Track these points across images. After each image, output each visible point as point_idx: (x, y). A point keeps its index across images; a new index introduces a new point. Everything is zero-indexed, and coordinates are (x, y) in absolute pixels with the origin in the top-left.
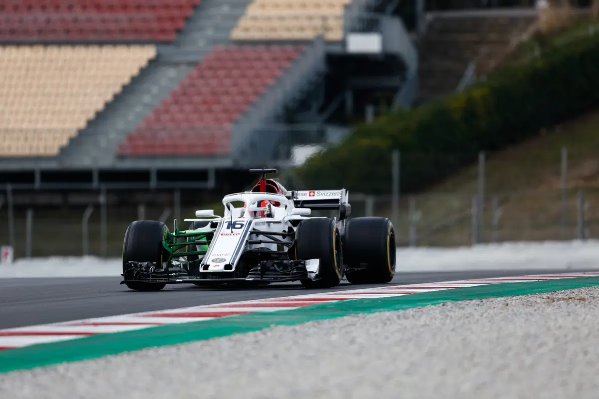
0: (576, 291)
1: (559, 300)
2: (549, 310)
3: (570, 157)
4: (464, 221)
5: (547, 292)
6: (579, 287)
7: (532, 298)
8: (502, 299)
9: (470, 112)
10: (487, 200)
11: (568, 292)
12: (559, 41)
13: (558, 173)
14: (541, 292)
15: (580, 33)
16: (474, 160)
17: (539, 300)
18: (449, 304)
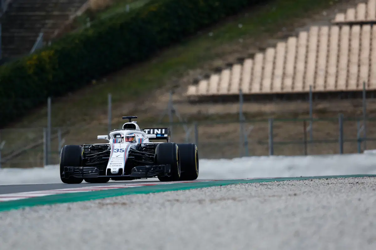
0: (119, 198)
1: (107, 204)
2: (100, 212)
3: (113, 101)
4: (37, 148)
5: (98, 198)
6: (122, 194)
7: (88, 203)
8: (66, 205)
9: (40, 68)
10: (54, 132)
11: (114, 198)
12: (104, 16)
13: (105, 113)
14: (94, 199)
15: (119, 10)
16: (44, 103)
17: (93, 205)
18: (27, 209)
